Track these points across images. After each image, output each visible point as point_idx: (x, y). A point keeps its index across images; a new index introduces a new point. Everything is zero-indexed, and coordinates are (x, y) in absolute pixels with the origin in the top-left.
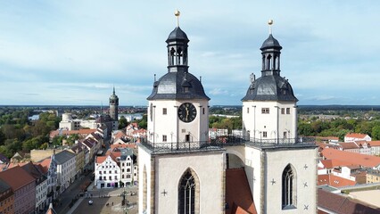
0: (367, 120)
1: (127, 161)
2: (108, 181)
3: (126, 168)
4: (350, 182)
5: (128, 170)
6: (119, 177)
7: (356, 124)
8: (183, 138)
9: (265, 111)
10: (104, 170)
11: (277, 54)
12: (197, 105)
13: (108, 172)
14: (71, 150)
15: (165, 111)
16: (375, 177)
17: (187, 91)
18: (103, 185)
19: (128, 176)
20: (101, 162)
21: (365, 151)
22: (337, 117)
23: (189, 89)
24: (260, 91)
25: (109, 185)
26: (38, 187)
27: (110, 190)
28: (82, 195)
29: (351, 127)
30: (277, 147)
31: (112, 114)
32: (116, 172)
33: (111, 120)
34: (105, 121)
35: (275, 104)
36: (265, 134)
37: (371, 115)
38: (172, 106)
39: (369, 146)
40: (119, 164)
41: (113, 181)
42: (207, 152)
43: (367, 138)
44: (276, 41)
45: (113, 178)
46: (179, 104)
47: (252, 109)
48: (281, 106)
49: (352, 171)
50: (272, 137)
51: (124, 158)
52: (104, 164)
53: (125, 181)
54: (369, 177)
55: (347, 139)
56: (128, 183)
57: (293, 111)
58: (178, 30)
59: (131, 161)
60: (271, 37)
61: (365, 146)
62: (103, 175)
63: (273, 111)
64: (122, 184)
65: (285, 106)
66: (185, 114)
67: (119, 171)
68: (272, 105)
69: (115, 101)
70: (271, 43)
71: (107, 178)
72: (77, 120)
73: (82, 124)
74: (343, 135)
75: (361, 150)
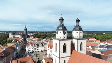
0: (95, 35)
1: (35, 46)
2: (30, 51)
3: (35, 48)
4: (91, 49)
5: (36, 48)
6: (33, 50)
7: (92, 36)
8: (64, 38)
9: (77, 32)
10: (29, 48)
11: (79, 22)
12: (66, 31)
13: (30, 49)
14: (19, 43)
15: (60, 33)
16: (97, 48)
17: (64, 29)
18: (29, 52)
19: (36, 50)
20: (28, 46)
21: (94, 42)
22: (87, 34)
23: (64, 28)
24: (76, 29)
25: (30, 52)
26: (14, 52)
27: (31, 54)
28: (24, 55)
29: (91, 37)
30: (79, 39)
31: (25, 33)
32: (32, 49)
33: (25, 35)
34: (23, 36)
35: (79, 31)
36: (77, 37)
37: (96, 33)
38: (62, 32)
39: (95, 41)
40: (33, 47)
41: (32, 51)
42: (68, 40)
43: (95, 39)
44: (79, 19)
45: (32, 50)
46: (63, 31)
47: (75, 32)
48: (80, 32)
49: (91, 47)
50: (78, 37)
51: (34, 45)
52: (29, 47)
53: (35, 51)
54: (95, 48)
55: (90, 40)
56: (36, 52)
57: (82, 32)
58: (62, 17)
59: (36, 46)
60: (78, 19)
61: (94, 41)
62: (29, 50)
63: (79, 33)
64: (34, 52)
65: (81, 32)
66: (64, 33)
67: (33, 48)
68: (78, 31)
69: (26, 29)
70: (78, 20)
71: (30, 50)
72: (14, 35)
73: (16, 36)
74: (89, 39)
75: (93, 42)
